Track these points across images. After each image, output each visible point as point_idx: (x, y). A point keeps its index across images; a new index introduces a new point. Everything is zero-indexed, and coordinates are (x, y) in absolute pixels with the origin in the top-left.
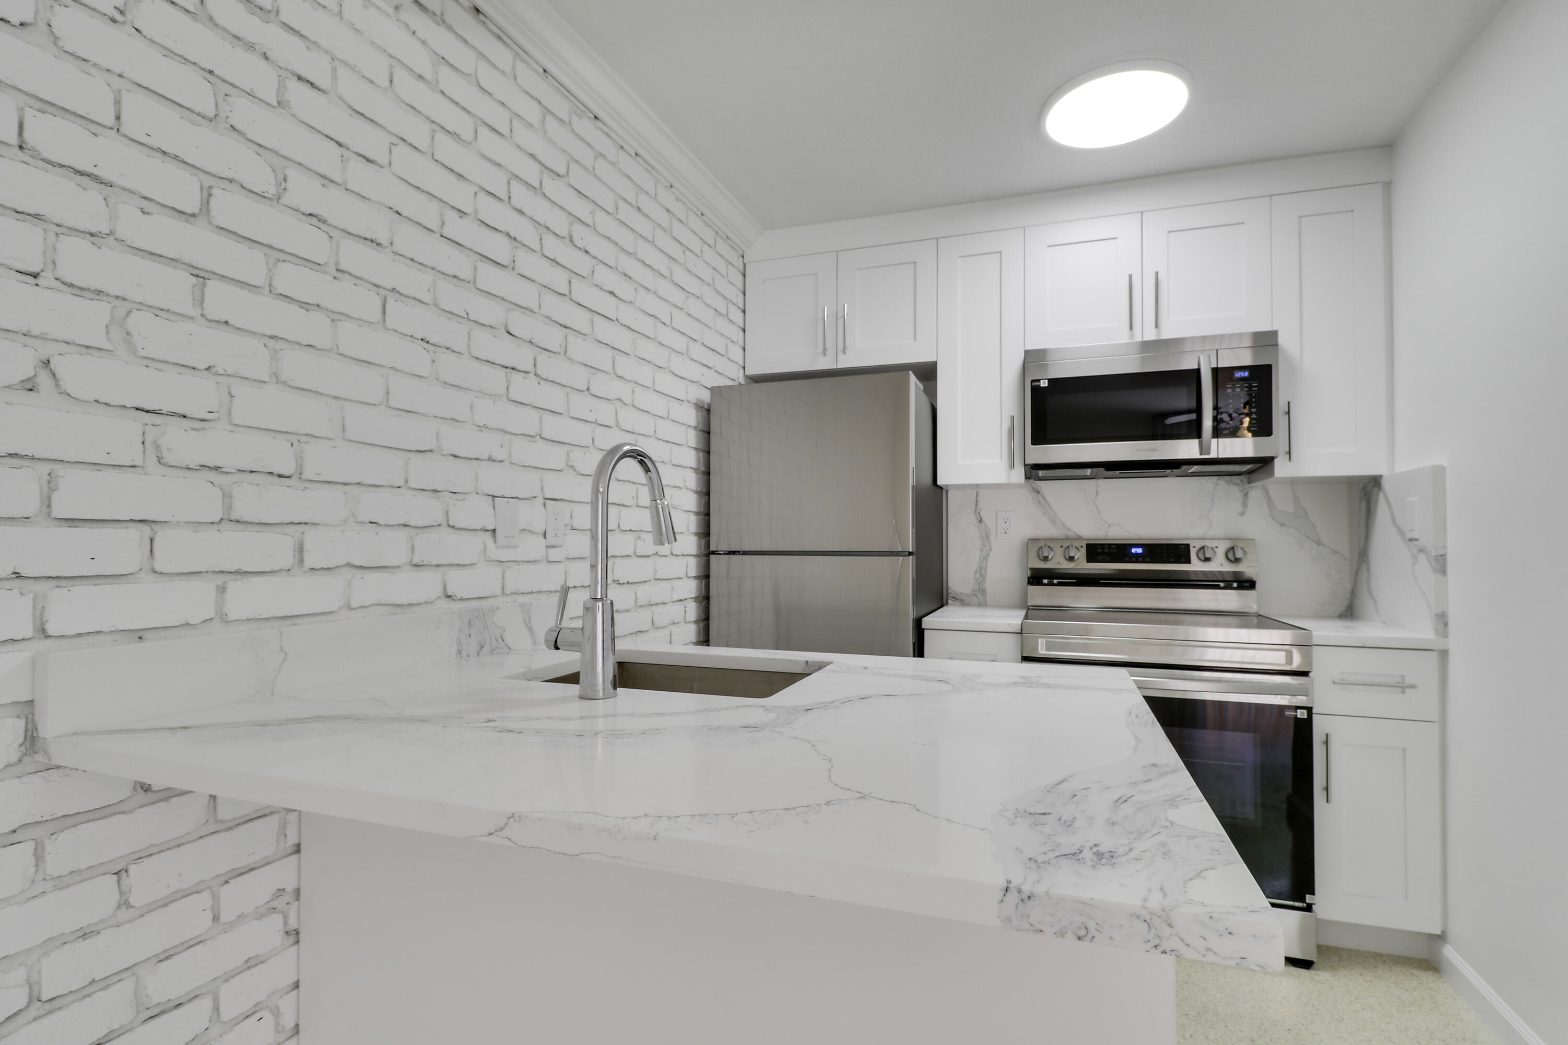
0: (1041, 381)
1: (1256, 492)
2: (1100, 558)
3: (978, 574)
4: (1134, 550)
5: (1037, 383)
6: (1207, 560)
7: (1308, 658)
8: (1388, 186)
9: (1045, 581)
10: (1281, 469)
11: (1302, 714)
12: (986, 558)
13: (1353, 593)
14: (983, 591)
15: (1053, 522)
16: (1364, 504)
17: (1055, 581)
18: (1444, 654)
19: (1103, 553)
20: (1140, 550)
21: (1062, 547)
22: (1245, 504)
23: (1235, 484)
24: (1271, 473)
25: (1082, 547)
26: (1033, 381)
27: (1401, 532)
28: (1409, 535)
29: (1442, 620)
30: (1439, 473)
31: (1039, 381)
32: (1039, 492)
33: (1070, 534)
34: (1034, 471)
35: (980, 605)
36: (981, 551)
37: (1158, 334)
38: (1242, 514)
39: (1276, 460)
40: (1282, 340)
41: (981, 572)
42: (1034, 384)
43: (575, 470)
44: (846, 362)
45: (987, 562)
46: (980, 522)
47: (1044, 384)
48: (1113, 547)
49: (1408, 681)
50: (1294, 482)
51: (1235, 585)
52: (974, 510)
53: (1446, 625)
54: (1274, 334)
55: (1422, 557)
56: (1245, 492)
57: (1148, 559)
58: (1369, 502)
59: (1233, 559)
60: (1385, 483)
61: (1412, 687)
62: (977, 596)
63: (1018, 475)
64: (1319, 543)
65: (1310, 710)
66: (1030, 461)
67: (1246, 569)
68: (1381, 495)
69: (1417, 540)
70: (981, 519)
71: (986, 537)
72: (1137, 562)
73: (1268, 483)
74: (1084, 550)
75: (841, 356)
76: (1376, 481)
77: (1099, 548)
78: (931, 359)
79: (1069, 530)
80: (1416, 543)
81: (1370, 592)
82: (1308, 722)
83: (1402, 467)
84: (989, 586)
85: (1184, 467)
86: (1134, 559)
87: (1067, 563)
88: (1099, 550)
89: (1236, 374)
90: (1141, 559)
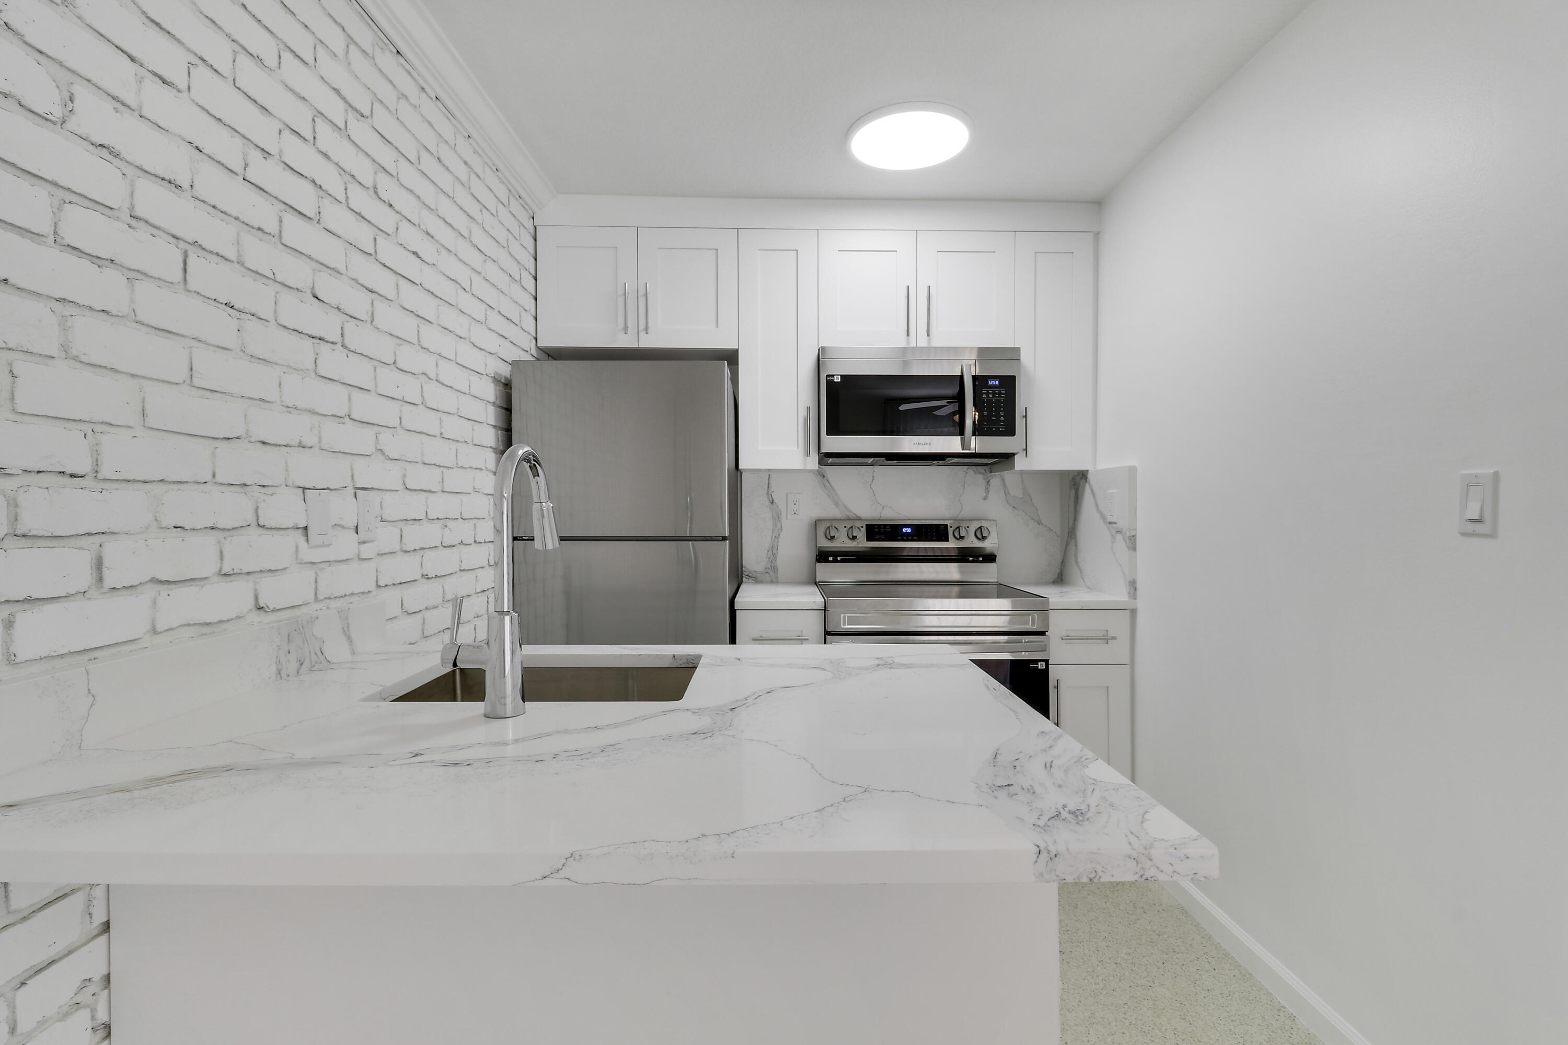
0: (835, 376)
1: (995, 480)
2: (878, 537)
3: (770, 553)
4: (904, 530)
5: (831, 378)
6: (962, 538)
7: (1046, 620)
8: (1097, 235)
9: (831, 559)
10: (1020, 463)
11: (1041, 666)
12: (777, 537)
13: (1063, 563)
14: (774, 569)
15: (837, 504)
16: (1073, 492)
17: (839, 558)
18: (1134, 612)
19: (879, 533)
20: (909, 530)
21: (845, 527)
22: (987, 490)
23: (980, 473)
24: (1012, 466)
25: (862, 527)
26: (828, 376)
27: (1103, 517)
28: (1110, 519)
29: (1133, 586)
30: (1132, 470)
31: (833, 376)
32: (824, 476)
33: (851, 515)
34: (827, 458)
35: (772, 582)
36: (773, 531)
37: (929, 342)
38: (985, 499)
39: (1016, 456)
40: (1024, 357)
41: (773, 551)
42: (828, 378)
43: (383, 454)
44: (647, 342)
45: (778, 541)
46: (772, 503)
47: (837, 379)
48: (888, 527)
49: (1111, 634)
50: (1022, 473)
51: (981, 559)
52: (766, 491)
53: (1136, 590)
54: (1017, 350)
55: (1119, 537)
56: (987, 480)
57: (916, 538)
58: (1077, 490)
59: (980, 537)
60: (1090, 476)
61: (1114, 638)
62: (769, 573)
63: (813, 462)
64: (1039, 523)
65: (1047, 661)
66: (824, 450)
67: (988, 545)
68: (1087, 486)
69: (1116, 523)
70: (773, 500)
71: (777, 518)
72: (908, 540)
73: (1007, 475)
74: (864, 530)
75: (642, 334)
76: (1083, 475)
77: (876, 528)
78: (733, 346)
79: (850, 511)
80: (1114, 525)
81: (1077, 562)
82: (1046, 672)
83: (1102, 465)
84: (780, 563)
85: (948, 459)
86: (905, 538)
87: (850, 541)
88: (877, 530)
89: (991, 382)
90: (910, 538)
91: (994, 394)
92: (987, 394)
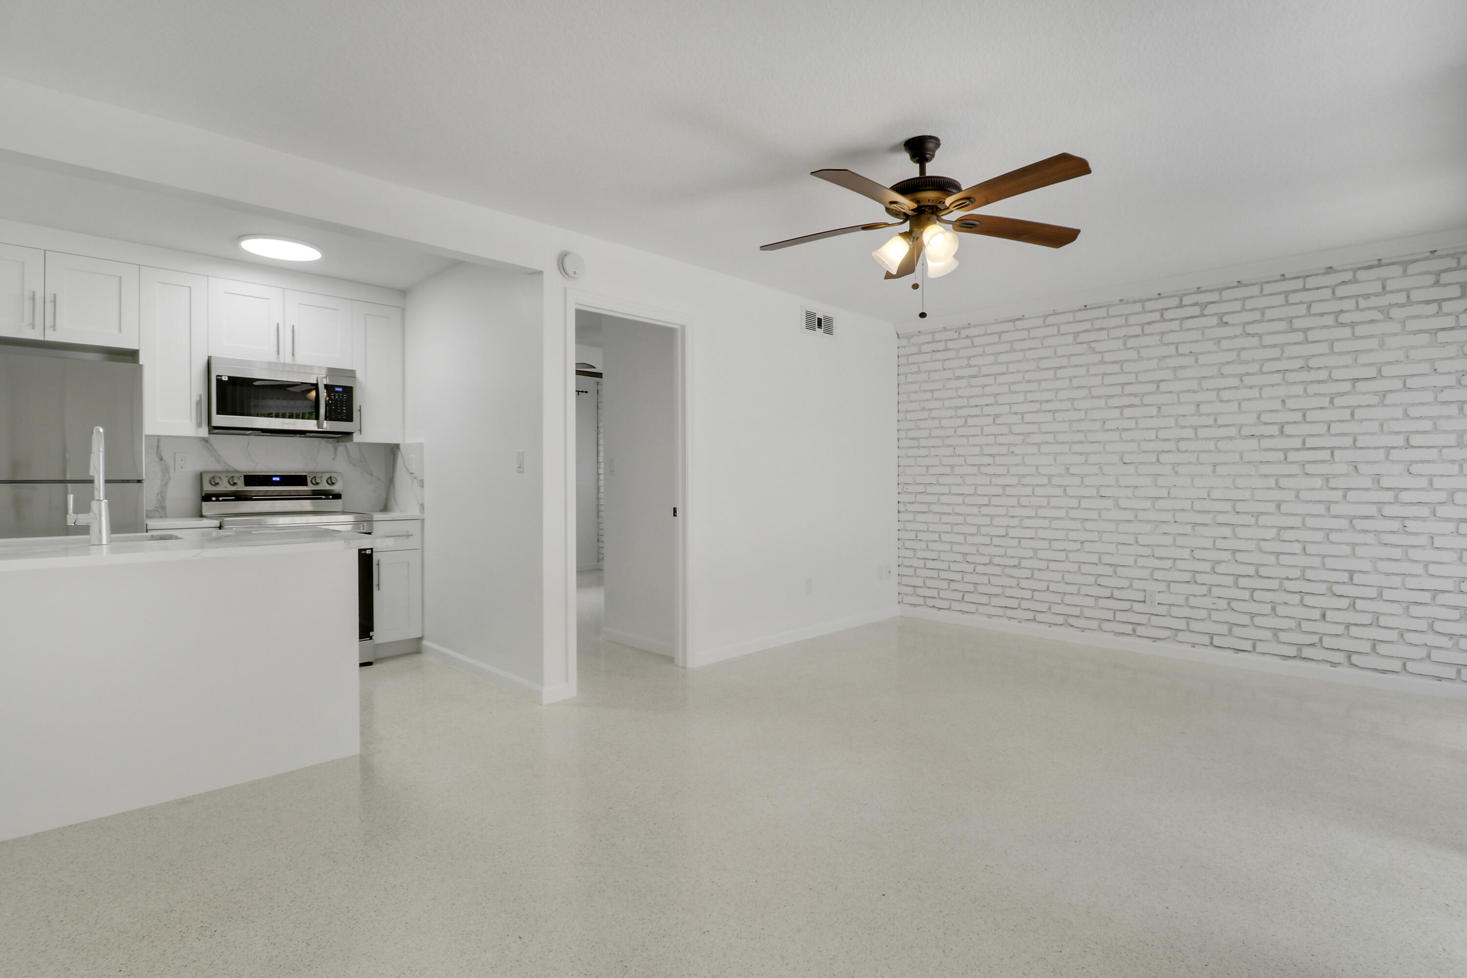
0: (223, 377)
1: (341, 447)
2: (253, 483)
3: (159, 496)
4: (274, 479)
5: (220, 378)
6: (317, 483)
7: (371, 527)
8: (403, 310)
9: (214, 499)
10: (357, 438)
11: (368, 552)
12: (166, 485)
13: (387, 499)
14: (163, 508)
15: (218, 461)
16: (392, 456)
17: (221, 499)
18: (423, 520)
19: (254, 481)
20: (278, 479)
21: (227, 477)
22: (335, 454)
23: (330, 443)
24: (351, 440)
25: (241, 477)
26: (217, 376)
27: (407, 470)
28: (411, 472)
29: (422, 506)
30: (421, 445)
31: (221, 376)
32: (207, 441)
33: (230, 469)
34: (214, 430)
35: (161, 517)
36: (162, 480)
37: (294, 360)
38: (334, 459)
39: (354, 434)
40: (358, 375)
41: (162, 495)
42: (218, 377)
44: (52, 336)
45: (167, 487)
46: (161, 459)
47: (225, 379)
48: (260, 477)
49: (410, 533)
50: (359, 444)
51: (331, 497)
52: (155, 451)
53: (423, 508)
54: (353, 372)
55: (415, 481)
56: (335, 448)
57: (283, 484)
58: (394, 455)
59: (331, 483)
60: (401, 447)
61: (411, 535)
62: (158, 511)
63: (204, 432)
64: (372, 475)
65: (372, 549)
66: (214, 424)
67: (336, 488)
68: (400, 453)
69: (413, 473)
70: (163, 458)
71: (166, 470)
72: (277, 485)
73: (348, 444)
74: (242, 479)
75: (48, 331)
76: (397, 446)
78: (138, 349)
79: (230, 466)
80: (413, 475)
81: (394, 497)
82: (371, 555)
83: (407, 442)
84: (168, 503)
85: (307, 434)
86: (275, 484)
87: (231, 486)
88: (252, 479)
89: (337, 389)
90: (279, 484)
91: (339, 396)
92: (335, 396)
